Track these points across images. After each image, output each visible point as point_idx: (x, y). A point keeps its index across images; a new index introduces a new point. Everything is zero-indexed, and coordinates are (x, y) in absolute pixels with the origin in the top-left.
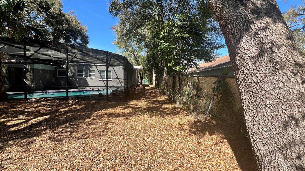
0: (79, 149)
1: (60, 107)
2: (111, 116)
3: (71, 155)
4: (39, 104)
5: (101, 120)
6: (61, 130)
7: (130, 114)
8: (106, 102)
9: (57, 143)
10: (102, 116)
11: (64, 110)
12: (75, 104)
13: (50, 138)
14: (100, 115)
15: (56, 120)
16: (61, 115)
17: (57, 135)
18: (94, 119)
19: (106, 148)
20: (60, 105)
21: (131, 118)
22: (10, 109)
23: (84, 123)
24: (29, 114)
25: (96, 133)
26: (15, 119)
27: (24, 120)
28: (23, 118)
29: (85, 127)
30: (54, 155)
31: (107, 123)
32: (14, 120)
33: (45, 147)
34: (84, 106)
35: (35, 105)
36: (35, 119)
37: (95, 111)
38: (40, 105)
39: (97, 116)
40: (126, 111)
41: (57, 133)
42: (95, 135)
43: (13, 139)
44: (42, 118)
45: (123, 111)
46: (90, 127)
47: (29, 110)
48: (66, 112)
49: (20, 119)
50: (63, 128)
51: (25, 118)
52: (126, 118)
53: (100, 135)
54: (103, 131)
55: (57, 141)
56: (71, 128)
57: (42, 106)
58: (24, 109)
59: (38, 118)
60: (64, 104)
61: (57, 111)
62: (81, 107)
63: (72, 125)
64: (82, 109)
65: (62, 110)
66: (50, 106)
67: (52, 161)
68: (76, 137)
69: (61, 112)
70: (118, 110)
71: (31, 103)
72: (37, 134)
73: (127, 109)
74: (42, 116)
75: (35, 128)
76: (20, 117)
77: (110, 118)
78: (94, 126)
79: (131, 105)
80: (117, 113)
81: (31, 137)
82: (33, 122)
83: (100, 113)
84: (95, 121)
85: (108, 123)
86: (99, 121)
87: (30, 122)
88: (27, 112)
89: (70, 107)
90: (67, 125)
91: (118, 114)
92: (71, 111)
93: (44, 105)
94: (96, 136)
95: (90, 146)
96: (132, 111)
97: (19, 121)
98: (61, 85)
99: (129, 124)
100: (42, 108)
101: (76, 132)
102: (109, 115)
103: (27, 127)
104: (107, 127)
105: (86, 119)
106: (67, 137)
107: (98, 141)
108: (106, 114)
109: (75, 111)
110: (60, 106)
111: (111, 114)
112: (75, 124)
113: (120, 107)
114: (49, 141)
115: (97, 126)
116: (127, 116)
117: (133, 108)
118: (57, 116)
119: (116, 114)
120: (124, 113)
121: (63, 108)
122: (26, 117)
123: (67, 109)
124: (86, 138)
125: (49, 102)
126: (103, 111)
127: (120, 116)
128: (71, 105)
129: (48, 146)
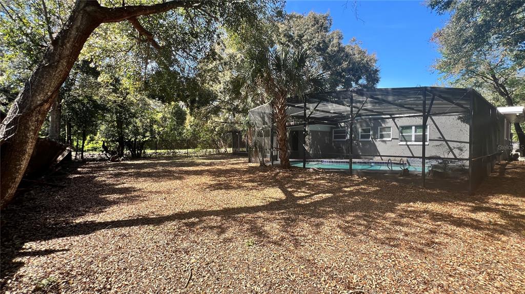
0: (386, 261)
1: (343, 185)
2: (440, 220)
3: (374, 265)
4: (317, 177)
5: (418, 222)
6: (350, 218)
7: (498, 228)
8: (420, 187)
9: (349, 237)
10: (416, 215)
11: (348, 189)
12: (362, 183)
13: (339, 226)
14: (414, 212)
15: (341, 202)
16: (346, 196)
17: (347, 225)
18: (402, 216)
19: (442, 282)
20: (342, 181)
21: (504, 238)
22: (293, 177)
23: (385, 219)
24: (311, 187)
25: (412, 243)
26: (299, 190)
27: (307, 194)
28: (306, 191)
29: (388, 226)
30: (349, 252)
31: (432, 232)
32: (299, 192)
33: (336, 237)
34: (378, 188)
35: (314, 178)
36: (318, 195)
37: (401, 202)
38: (319, 178)
39: (406, 211)
40: (481, 216)
41: (347, 222)
42: (411, 248)
43: (302, 214)
44: (325, 195)
45: (473, 216)
46: (398, 228)
47: (309, 182)
48: (351, 194)
49: (304, 192)
50: (354, 216)
51: (308, 192)
52: (487, 234)
53: (421, 251)
54: (428, 245)
55: (349, 233)
56: (365, 220)
57: (321, 180)
58: (305, 181)
59: (320, 195)
60: (347, 180)
61: (340, 189)
62: (373, 189)
63: (366, 216)
64: (376, 192)
65: (346, 189)
66: (330, 181)
67: (349, 260)
68: (376, 238)
69: (346, 191)
70: (457, 210)
71: (310, 174)
72: (323, 215)
73: (484, 214)
74: (324, 192)
75: (321, 206)
76: (303, 190)
77: (439, 223)
78: (405, 229)
79: (497, 204)
80: (456, 216)
81: (318, 217)
82: (317, 198)
83: (412, 207)
84: (405, 220)
85: (435, 232)
86: (415, 223)
87: (313, 197)
88: (308, 184)
89: (356, 187)
90: (358, 213)
91: (459, 218)
92: (358, 193)
93: (324, 179)
94: (413, 249)
95: (406, 263)
96: (503, 222)
97: (303, 194)
98: (343, 153)
99: (500, 251)
100: (322, 182)
101: (375, 229)
102: (435, 217)
103: (312, 203)
104: (437, 240)
105: (387, 211)
106: (361, 232)
107: (420, 261)
108: (426, 211)
109: (365, 194)
110: (342, 183)
111: (437, 214)
112: (370, 216)
113: (462, 205)
114: (338, 230)
115: (413, 231)
116: (488, 229)
117: (504, 215)
118: (342, 196)
119: (453, 217)
120: (478, 221)
121: (347, 187)
122: (308, 190)
123: (352, 189)
124: (394, 246)
125: (328, 175)
126: (419, 206)
127: (467, 225)
128: (357, 183)
129: (339, 237)
